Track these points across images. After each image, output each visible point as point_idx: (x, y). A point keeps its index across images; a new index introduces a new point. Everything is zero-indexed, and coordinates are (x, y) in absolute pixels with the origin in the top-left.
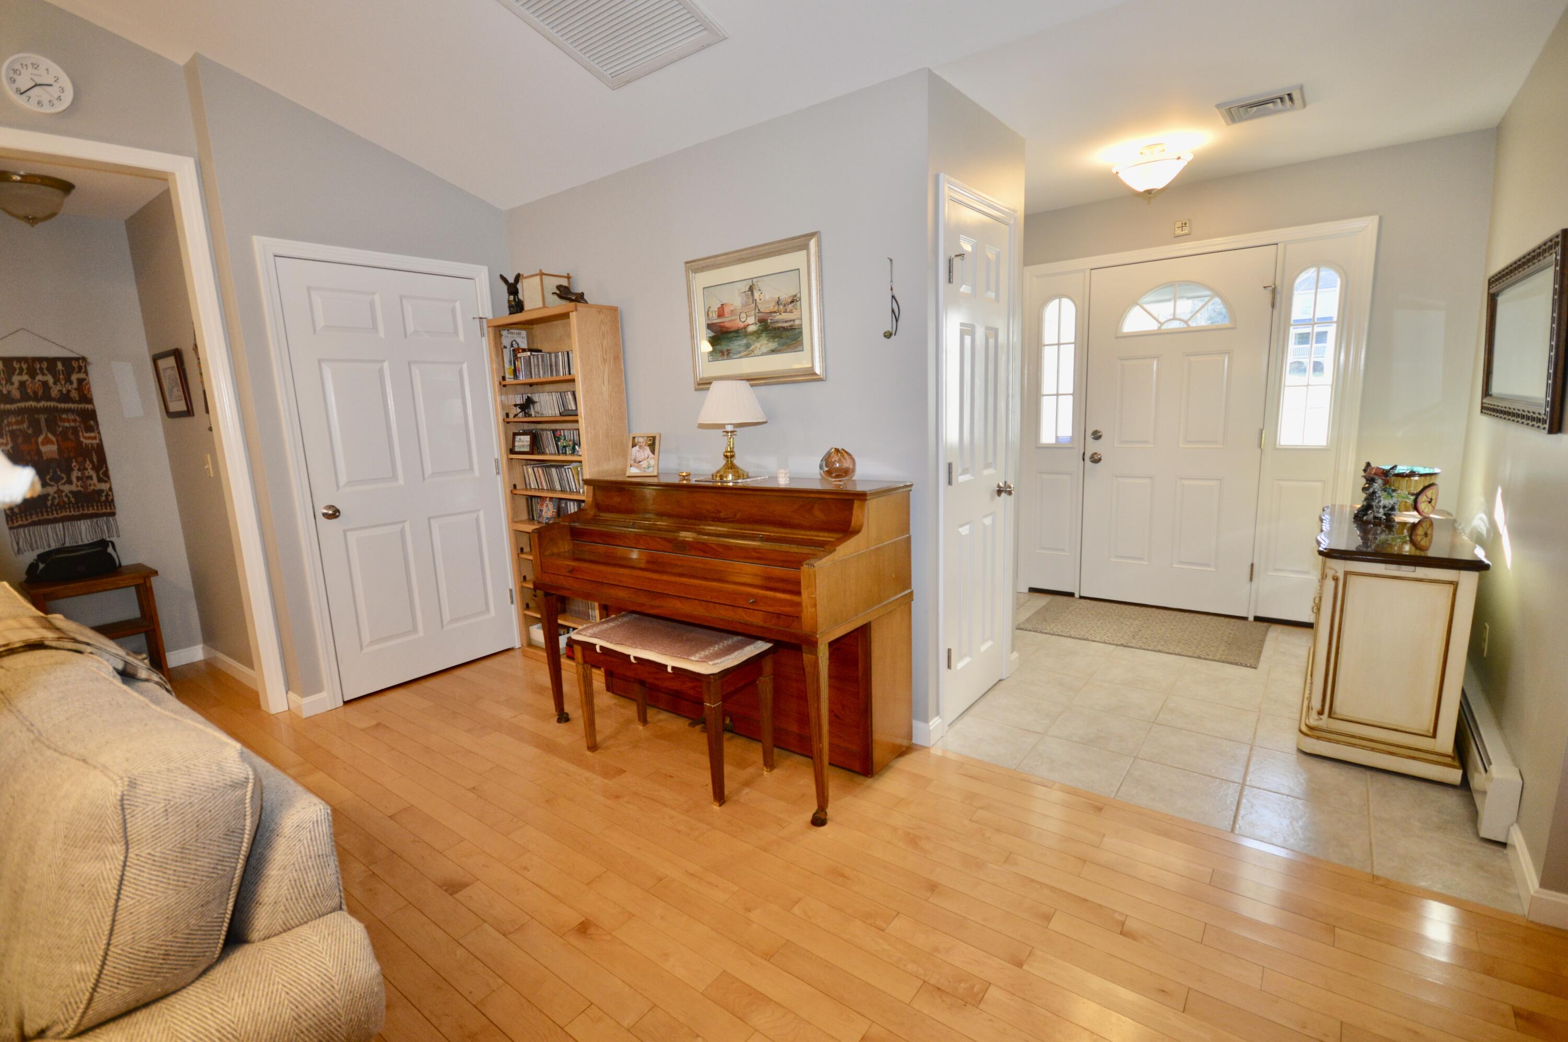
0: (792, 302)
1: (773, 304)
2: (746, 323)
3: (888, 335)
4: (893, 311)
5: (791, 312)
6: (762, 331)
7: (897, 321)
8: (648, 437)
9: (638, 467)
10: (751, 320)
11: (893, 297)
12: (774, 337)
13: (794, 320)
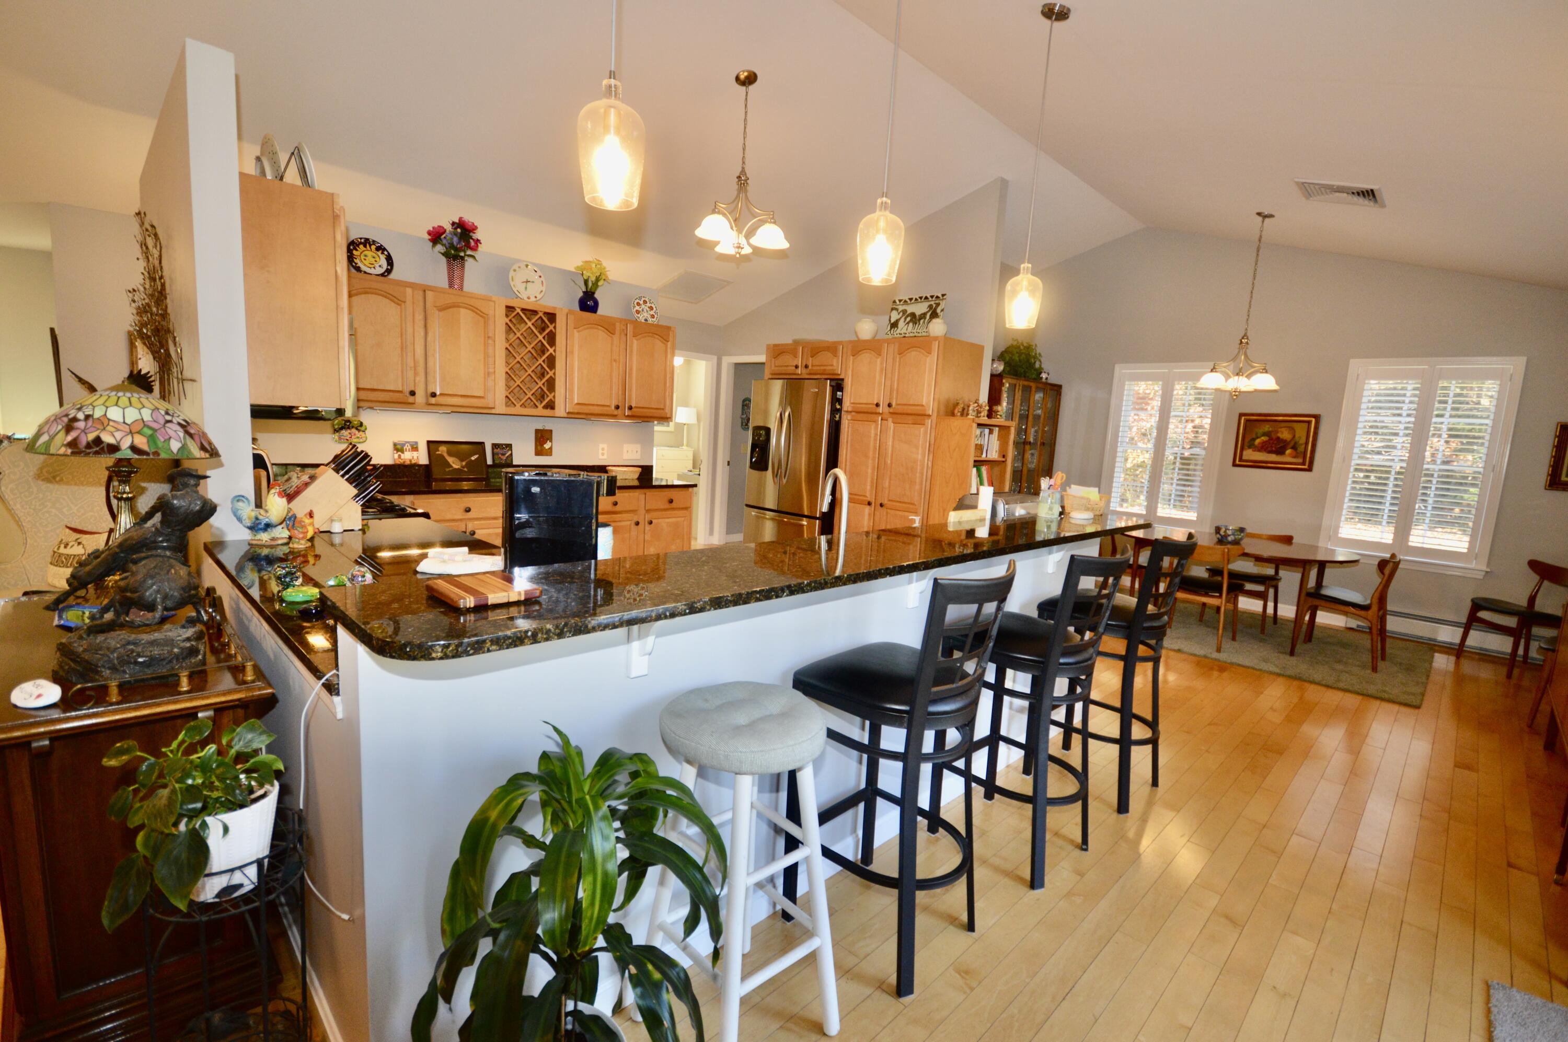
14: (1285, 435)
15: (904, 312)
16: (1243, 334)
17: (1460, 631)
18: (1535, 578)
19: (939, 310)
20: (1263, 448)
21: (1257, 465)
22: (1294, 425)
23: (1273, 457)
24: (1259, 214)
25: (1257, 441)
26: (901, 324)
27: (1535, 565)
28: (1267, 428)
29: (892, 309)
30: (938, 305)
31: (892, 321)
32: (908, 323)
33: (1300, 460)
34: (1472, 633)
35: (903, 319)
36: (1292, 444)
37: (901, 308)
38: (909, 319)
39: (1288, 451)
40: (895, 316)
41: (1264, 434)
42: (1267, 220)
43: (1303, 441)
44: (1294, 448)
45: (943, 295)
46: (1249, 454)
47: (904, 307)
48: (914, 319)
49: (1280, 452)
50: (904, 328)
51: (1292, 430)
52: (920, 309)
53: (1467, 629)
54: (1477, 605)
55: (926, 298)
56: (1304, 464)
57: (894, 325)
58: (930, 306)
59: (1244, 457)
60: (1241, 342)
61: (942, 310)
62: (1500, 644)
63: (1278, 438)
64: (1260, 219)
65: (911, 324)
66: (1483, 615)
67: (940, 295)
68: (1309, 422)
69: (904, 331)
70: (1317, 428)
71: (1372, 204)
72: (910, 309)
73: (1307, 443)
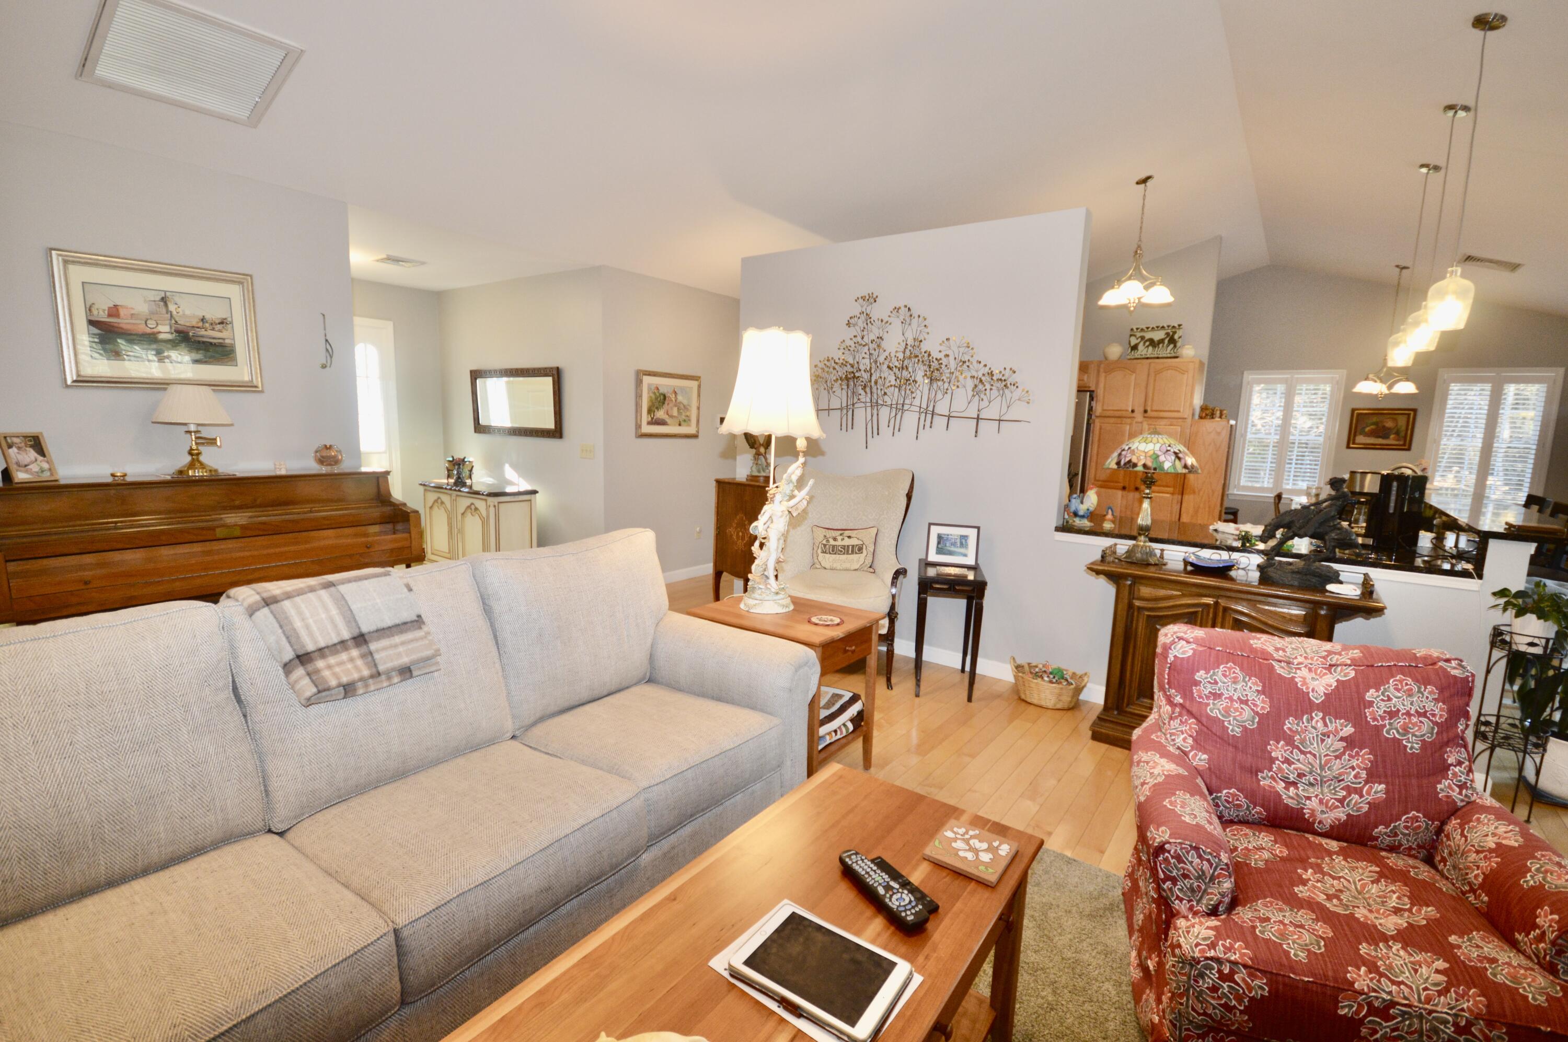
0: (222, 323)
1: (196, 320)
2: (155, 330)
3: (324, 367)
4: (327, 350)
5: (220, 331)
6: (181, 341)
7: (331, 357)
8: (25, 437)
9: (27, 472)
10: (166, 328)
11: (327, 340)
12: (198, 349)
13: (224, 339)
14: (1389, 424)
15: (1142, 338)
19: (1176, 337)
20: (1373, 434)
21: (1367, 447)
22: (1397, 416)
23: (1380, 441)
24: (1397, 266)
25: (1367, 429)
26: (1141, 347)
28: (1375, 419)
29: (1131, 335)
30: (1175, 333)
31: (1132, 344)
32: (1148, 347)
33: (1401, 443)
35: (1142, 343)
36: (1395, 431)
37: (1139, 334)
38: (1147, 343)
39: (1392, 436)
40: (1134, 341)
41: (1373, 424)
42: (1404, 271)
43: (1404, 428)
44: (1397, 433)
45: (1179, 325)
46: (1361, 439)
47: (1142, 334)
48: (1153, 343)
49: (1386, 437)
50: (1142, 350)
51: (1395, 420)
52: (1158, 335)
55: (1163, 327)
56: (1404, 445)
57: (1135, 348)
58: (1168, 334)
59: (1356, 441)
61: (1180, 337)
63: (1384, 427)
64: (1398, 270)
65: (1150, 348)
67: (1176, 325)
68: (1409, 415)
69: (1144, 352)
70: (1414, 418)
72: (1148, 335)
73: (1407, 429)
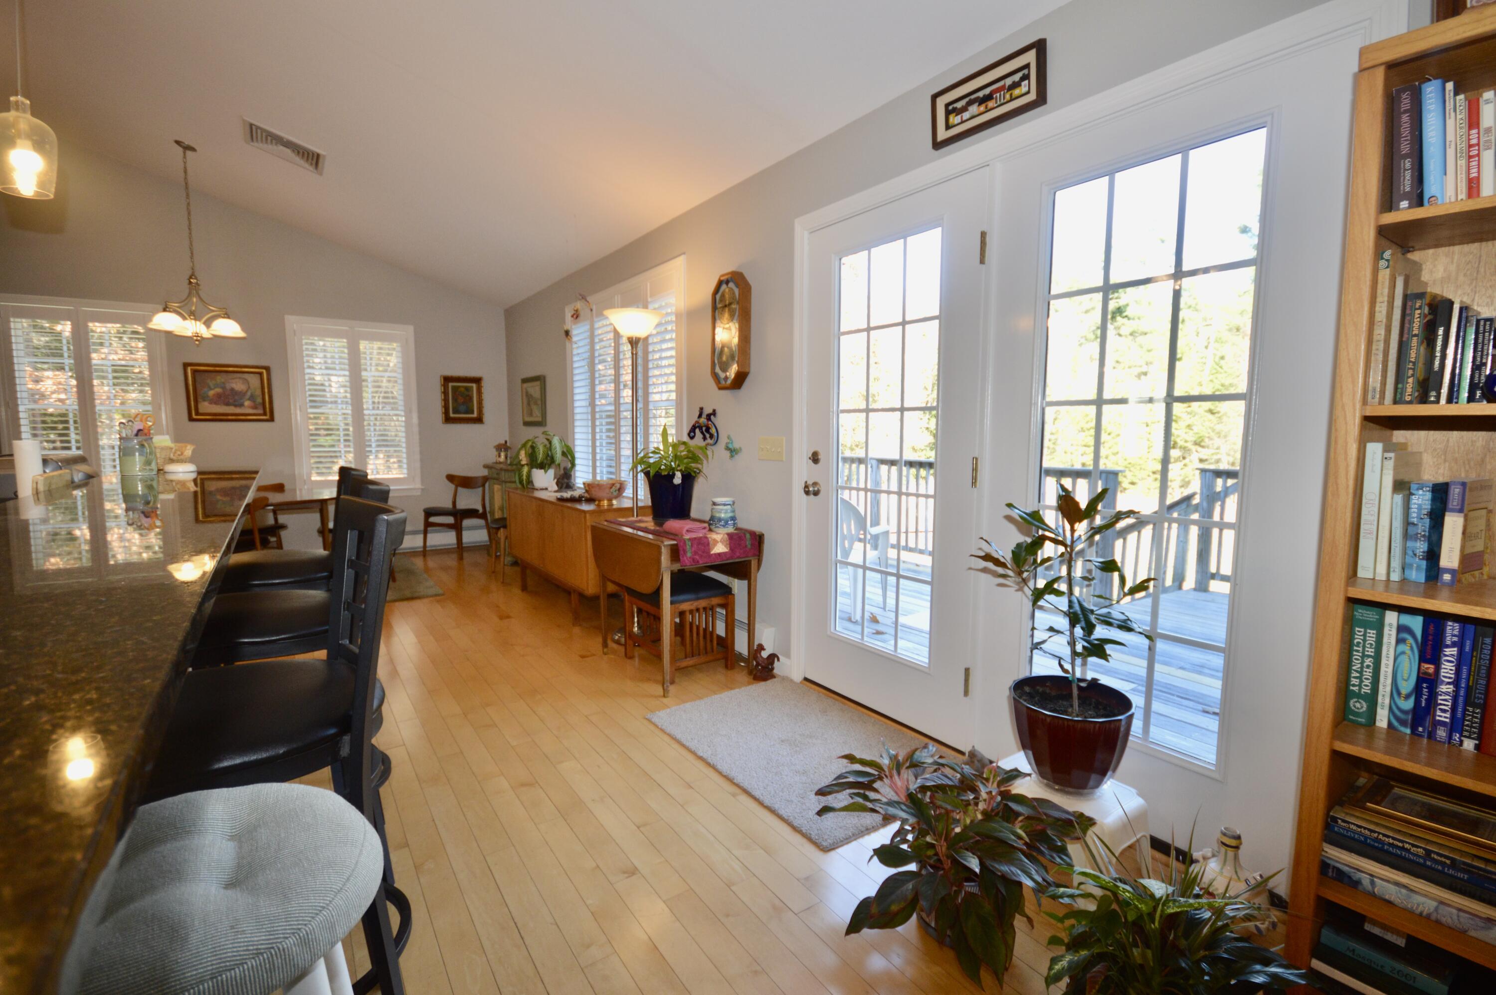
16: (190, 273)
17: (421, 536)
18: (452, 487)
21: (216, 417)
22: (246, 376)
24: (179, 143)
27: (451, 478)
33: (260, 411)
34: (429, 536)
42: (188, 154)
43: (258, 392)
53: (425, 533)
54: (429, 513)
56: (265, 414)
59: (201, 411)
60: (190, 283)
62: (447, 539)
64: (181, 150)
66: (432, 519)
68: (260, 374)
70: (269, 379)
71: (311, 168)
73: (263, 394)
